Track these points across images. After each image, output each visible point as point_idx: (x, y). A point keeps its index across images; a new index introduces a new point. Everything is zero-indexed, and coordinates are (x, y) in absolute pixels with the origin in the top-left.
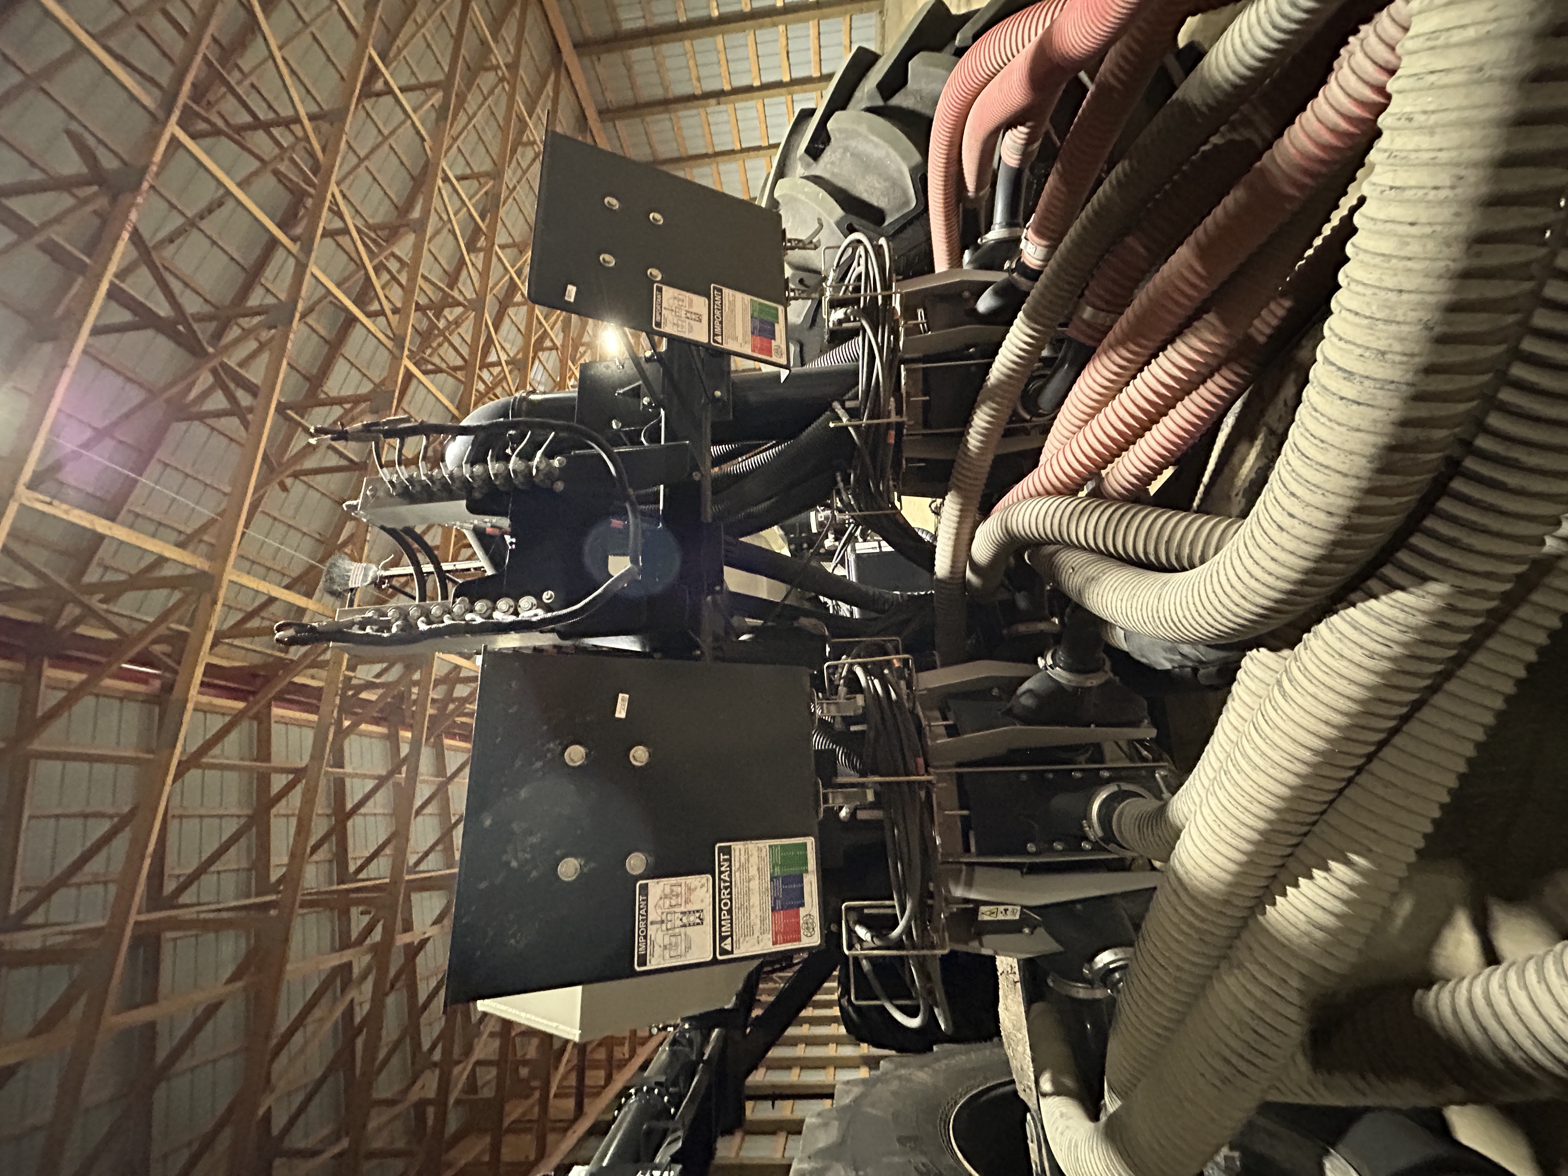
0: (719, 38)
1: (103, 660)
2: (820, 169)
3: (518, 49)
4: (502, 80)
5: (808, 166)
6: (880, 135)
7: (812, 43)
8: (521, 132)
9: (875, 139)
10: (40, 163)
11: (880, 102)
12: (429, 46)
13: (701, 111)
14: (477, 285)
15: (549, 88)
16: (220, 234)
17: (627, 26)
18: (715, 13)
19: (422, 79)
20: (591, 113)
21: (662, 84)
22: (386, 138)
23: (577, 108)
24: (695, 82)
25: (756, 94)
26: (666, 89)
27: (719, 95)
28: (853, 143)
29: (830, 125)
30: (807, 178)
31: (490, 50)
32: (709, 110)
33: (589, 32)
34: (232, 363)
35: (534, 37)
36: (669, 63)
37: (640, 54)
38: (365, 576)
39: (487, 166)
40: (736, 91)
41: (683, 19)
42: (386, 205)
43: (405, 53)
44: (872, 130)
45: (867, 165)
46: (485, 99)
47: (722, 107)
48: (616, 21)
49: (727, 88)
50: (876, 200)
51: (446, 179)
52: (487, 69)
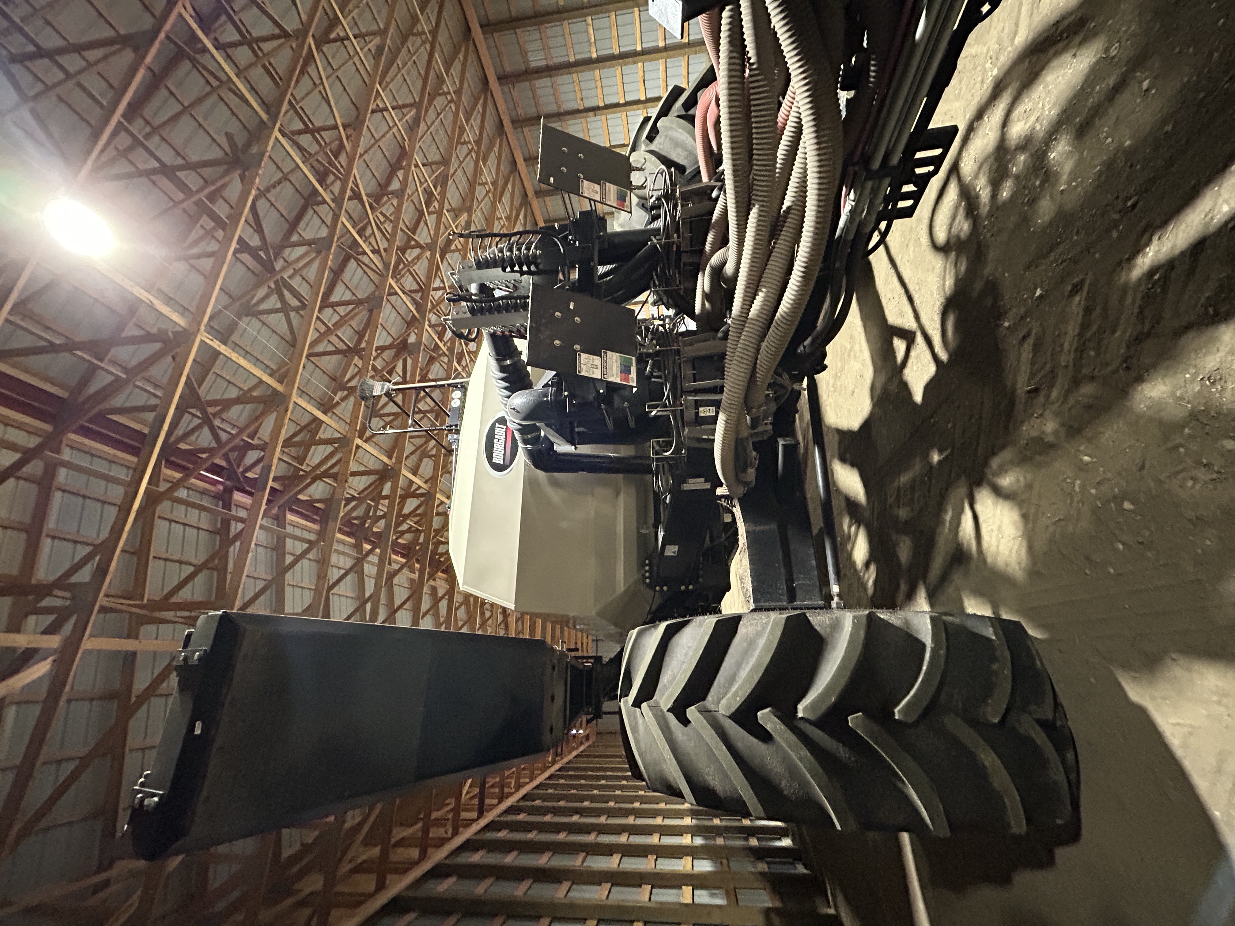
0: (597, 72)
1: (191, 466)
2: (653, 147)
3: (462, 82)
4: (452, 101)
5: (647, 145)
6: (684, 129)
7: (662, 75)
8: (461, 135)
9: (681, 130)
10: (183, 154)
11: (684, 113)
12: (405, 80)
13: (583, 120)
14: (432, 232)
15: (480, 107)
16: (276, 199)
17: (533, 65)
18: (594, 56)
19: (400, 103)
20: (507, 123)
21: (556, 103)
22: (377, 141)
23: (497, 119)
24: (579, 101)
25: (622, 108)
26: (559, 106)
27: (595, 109)
28: (670, 133)
29: (658, 124)
30: (647, 151)
31: (443, 81)
32: (588, 119)
33: (508, 69)
34: (285, 276)
35: (472, 74)
36: (562, 89)
37: (543, 83)
38: (383, 388)
39: (437, 158)
40: (607, 107)
41: (572, 59)
42: (374, 182)
43: (391, 86)
44: (679, 126)
45: (677, 144)
46: (439, 114)
47: (598, 118)
48: (526, 61)
49: (601, 104)
50: (681, 161)
51: (417, 166)
52: (440, 95)
